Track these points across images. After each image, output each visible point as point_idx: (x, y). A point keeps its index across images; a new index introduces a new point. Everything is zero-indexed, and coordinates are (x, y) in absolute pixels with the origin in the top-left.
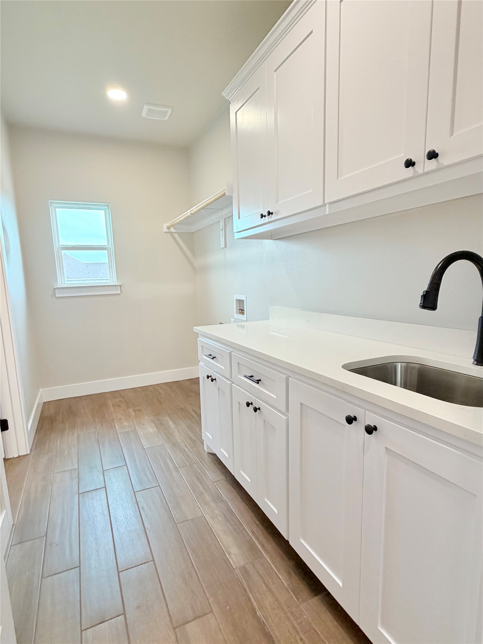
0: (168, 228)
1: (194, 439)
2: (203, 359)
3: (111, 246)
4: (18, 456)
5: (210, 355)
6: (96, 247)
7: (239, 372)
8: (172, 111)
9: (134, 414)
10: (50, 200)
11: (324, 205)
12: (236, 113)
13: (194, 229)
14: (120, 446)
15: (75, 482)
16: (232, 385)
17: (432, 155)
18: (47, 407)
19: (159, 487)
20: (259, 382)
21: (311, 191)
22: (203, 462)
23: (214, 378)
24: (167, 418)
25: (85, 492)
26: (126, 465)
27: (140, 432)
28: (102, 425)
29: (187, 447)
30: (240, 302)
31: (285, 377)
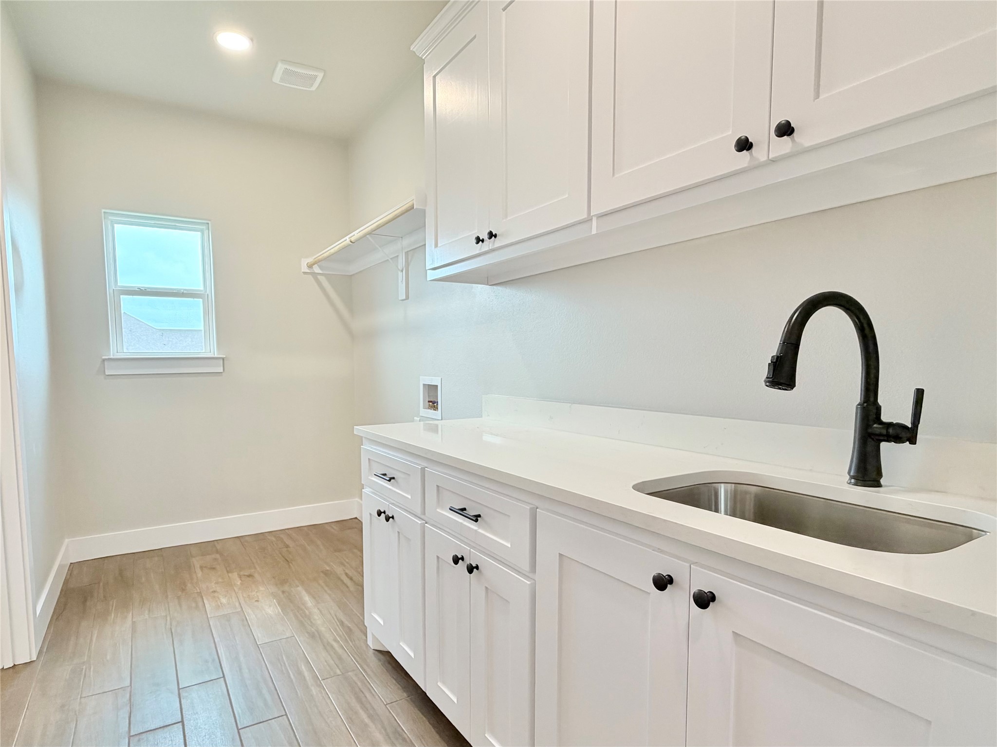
0: (310, 266)
1: (350, 625)
2: (372, 482)
3: (211, 291)
4: (13, 665)
5: (385, 475)
6: (183, 293)
7: (439, 502)
8: (324, 75)
9: (239, 582)
10: (103, 209)
11: (589, 220)
12: (434, 77)
13: (352, 269)
14: (212, 641)
15: (124, 714)
16: (425, 525)
17: (785, 130)
18: (75, 572)
19: (285, 716)
20: (479, 518)
21: (567, 196)
22: (365, 667)
23: (390, 516)
24: (300, 588)
25: (142, 733)
26: (224, 677)
27: (252, 616)
28: (180, 606)
29: (335, 640)
30: (432, 389)
31: (529, 508)
